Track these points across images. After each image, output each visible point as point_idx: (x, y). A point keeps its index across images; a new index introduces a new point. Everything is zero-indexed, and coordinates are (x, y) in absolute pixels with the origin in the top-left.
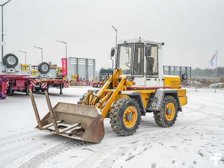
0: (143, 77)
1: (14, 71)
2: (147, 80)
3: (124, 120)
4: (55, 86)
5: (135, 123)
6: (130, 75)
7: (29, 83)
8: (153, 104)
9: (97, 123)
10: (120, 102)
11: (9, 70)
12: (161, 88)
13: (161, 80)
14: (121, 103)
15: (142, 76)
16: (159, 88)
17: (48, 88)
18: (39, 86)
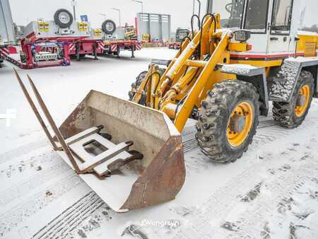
0: (265, 33)
1: (69, 32)
2: (271, 39)
3: (228, 130)
4: (126, 48)
5: (247, 135)
6: (237, 29)
7: (97, 46)
8: (277, 88)
9: (166, 159)
10: (222, 93)
11: (62, 31)
12: (291, 55)
13: (293, 39)
14: (224, 97)
15: (263, 30)
16: (286, 56)
17: (118, 50)
18: (108, 49)
